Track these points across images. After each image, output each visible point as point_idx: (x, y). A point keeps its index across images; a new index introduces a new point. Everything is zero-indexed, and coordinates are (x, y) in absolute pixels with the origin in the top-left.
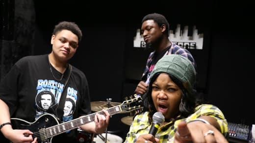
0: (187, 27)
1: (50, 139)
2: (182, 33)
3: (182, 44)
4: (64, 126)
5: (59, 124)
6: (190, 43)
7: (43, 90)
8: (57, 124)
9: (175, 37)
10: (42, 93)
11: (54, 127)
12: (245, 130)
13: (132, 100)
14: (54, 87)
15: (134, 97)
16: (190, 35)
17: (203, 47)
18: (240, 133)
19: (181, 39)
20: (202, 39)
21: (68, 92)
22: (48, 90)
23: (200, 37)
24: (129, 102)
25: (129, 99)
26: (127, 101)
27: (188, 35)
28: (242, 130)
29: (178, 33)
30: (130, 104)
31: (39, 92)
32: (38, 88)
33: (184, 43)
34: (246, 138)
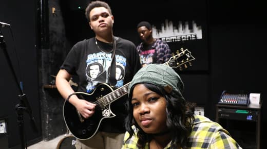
0: (187, 23)
1: (108, 106)
2: (184, 28)
3: (185, 37)
4: (118, 93)
5: (113, 91)
6: (191, 35)
7: (92, 62)
8: (111, 91)
9: (178, 31)
10: (91, 65)
11: (109, 95)
12: (244, 98)
13: (179, 55)
14: (102, 58)
15: (180, 52)
16: (191, 28)
17: (203, 37)
18: (240, 100)
19: (184, 33)
20: (201, 31)
21: (117, 60)
22: (96, 61)
23: (199, 29)
24: (176, 57)
25: (176, 54)
26: (174, 57)
27: (189, 29)
28: (242, 98)
29: (181, 29)
30: (178, 59)
31: (88, 64)
32: (87, 61)
33: (186, 36)
34: (245, 103)
